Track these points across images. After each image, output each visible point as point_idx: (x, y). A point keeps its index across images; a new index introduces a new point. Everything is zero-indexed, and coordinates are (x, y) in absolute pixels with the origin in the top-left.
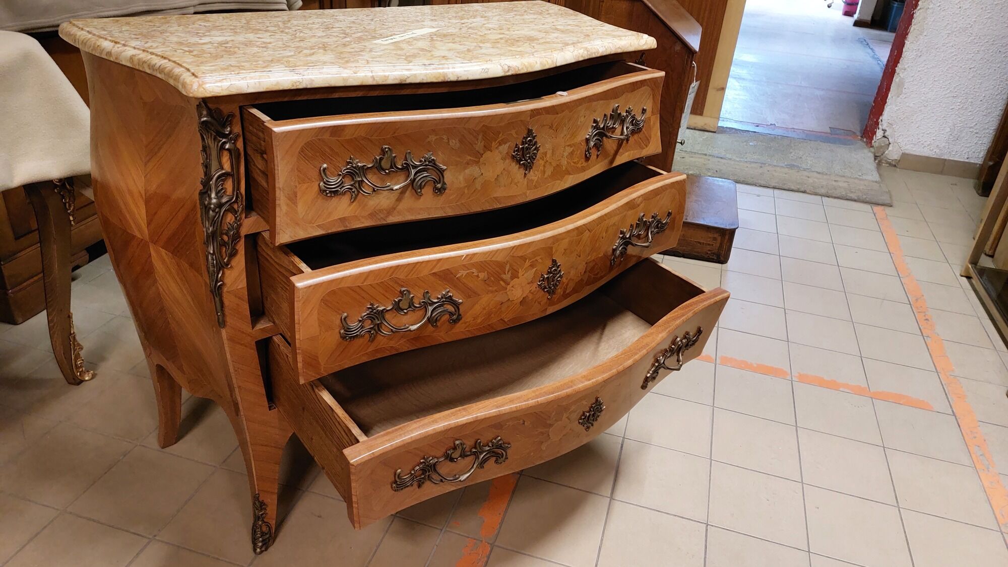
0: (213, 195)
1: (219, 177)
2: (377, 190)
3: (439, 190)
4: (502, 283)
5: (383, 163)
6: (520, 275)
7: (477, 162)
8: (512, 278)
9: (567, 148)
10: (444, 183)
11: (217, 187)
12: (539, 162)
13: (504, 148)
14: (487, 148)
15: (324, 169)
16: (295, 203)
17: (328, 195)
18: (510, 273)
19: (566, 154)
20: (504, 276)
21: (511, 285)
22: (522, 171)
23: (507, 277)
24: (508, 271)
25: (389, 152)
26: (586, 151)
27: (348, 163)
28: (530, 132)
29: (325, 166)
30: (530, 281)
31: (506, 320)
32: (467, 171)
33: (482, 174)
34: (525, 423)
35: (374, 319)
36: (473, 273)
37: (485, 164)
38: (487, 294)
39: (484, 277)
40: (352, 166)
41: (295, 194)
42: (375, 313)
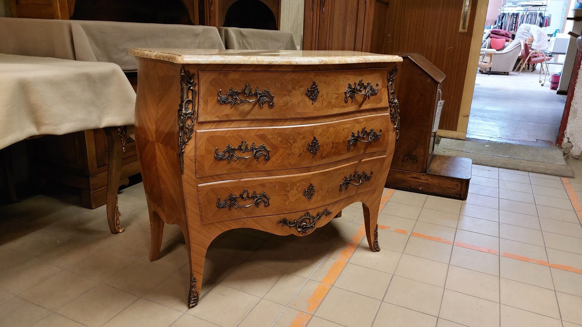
0: (183, 109)
1: (186, 102)
2: (243, 102)
3: (271, 106)
4: (289, 144)
5: (246, 91)
6: (298, 142)
7: (289, 95)
8: (294, 143)
9: (334, 94)
10: (273, 103)
11: (185, 106)
12: (319, 98)
13: (302, 89)
14: (294, 89)
15: (220, 91)
16: (207, 105)
17: (221, 103)
18: (292, 140)
19: (334, 97)
20: (290, 141)
21: (293, 146)
22: (311, 102)
23: (291, 141)
24: (292, 139)
25: (248, 86)
26: (345, 98)
27: (231, 90)
28: (314, 83)
29: (221, 90)
30: (303, 146)
31: (292, 164)
32: (284, 99)
33: (291, 100)
34: (276, 187)
35: (230, 152)
36: (275, 137)
37: (293, 96)
38: (282, 148)
39: (280, 140)
40: (232, 91)
41: (207, 100)
42: (230, 149)
